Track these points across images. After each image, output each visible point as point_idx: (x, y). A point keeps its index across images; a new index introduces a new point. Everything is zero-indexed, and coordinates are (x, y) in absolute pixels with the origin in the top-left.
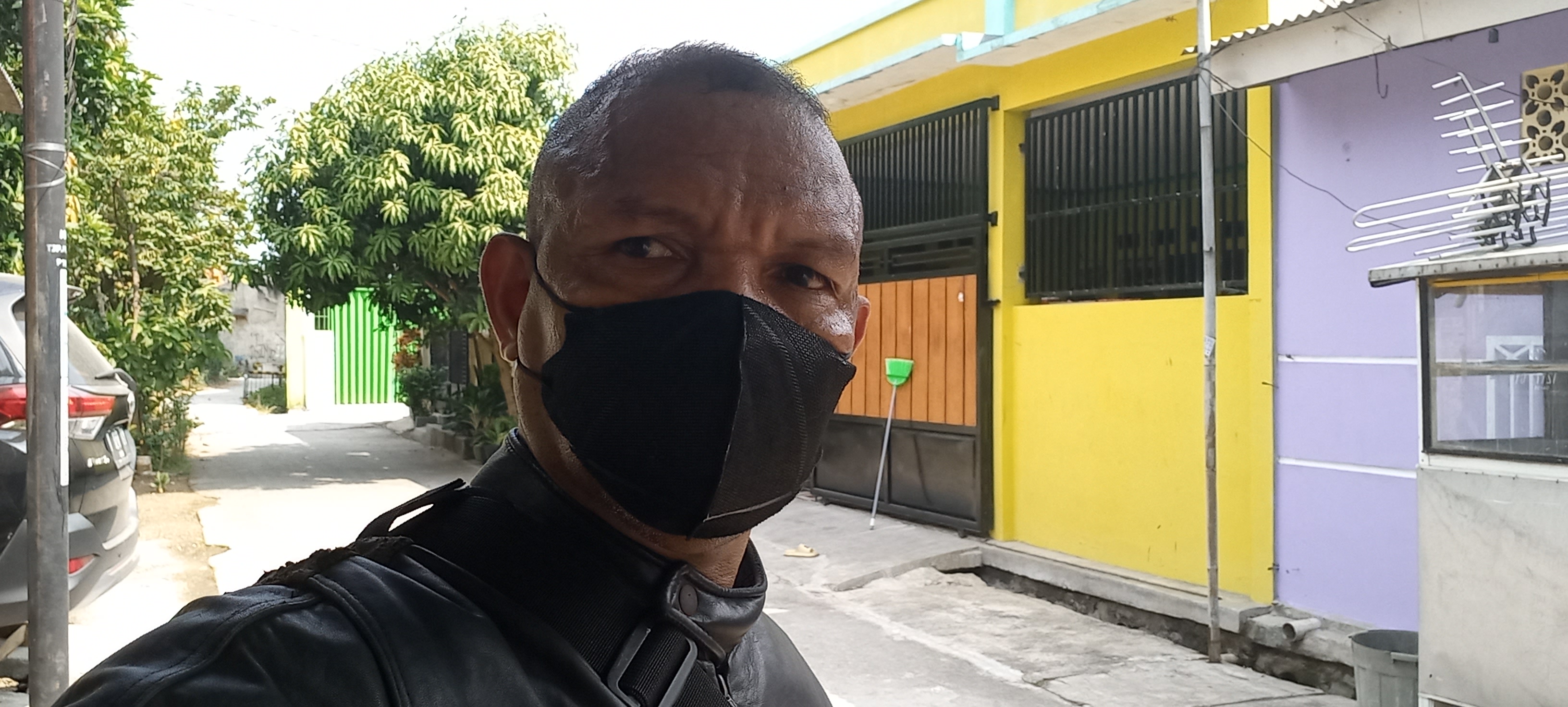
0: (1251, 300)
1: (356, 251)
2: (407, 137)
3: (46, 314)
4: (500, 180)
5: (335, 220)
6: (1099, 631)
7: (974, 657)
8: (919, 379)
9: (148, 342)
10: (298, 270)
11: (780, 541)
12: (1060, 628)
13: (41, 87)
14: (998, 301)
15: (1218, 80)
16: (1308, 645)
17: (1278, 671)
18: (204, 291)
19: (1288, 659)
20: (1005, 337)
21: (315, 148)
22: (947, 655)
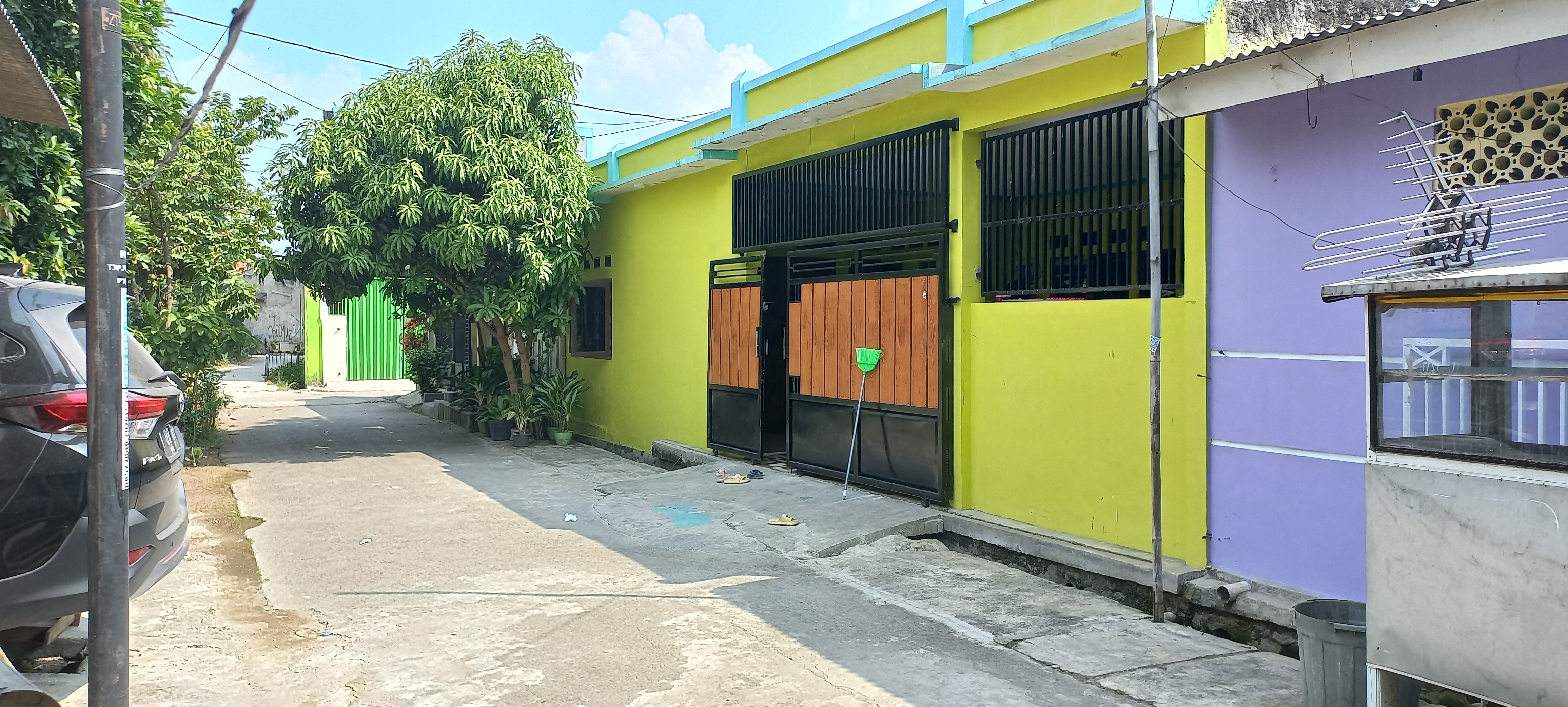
0: (1187, 302)
1: (374, 249)
2: (420, 147)
3: (107, 329)
4: (505, 186)
5: (355, 221)
6: (1054, 593)
7: (949, 619)
8: (887, 366)
9: (182, 329)
10: (320, 266)
11: (763, 510)
12: (1019, 590)
13: (101, 115)
14: (958, 299)
15: (1163, 110)
16: (1240, 606)
17: (1213, 628)
18: (232, 281)
19: (1221, 617)
20: (963, 331)
21: (336, 157)
22: (925, 619)
